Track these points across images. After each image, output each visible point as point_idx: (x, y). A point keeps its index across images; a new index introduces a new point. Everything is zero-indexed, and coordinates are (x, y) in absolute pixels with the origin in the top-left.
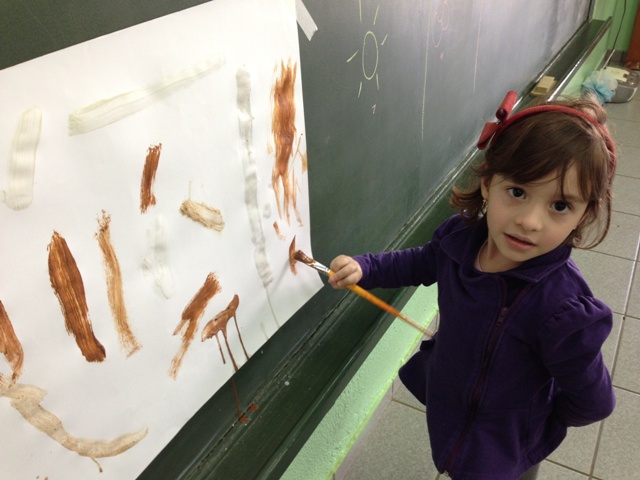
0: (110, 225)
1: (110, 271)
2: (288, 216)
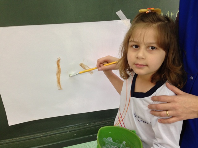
0: (60, 61)
1: (58, 70)
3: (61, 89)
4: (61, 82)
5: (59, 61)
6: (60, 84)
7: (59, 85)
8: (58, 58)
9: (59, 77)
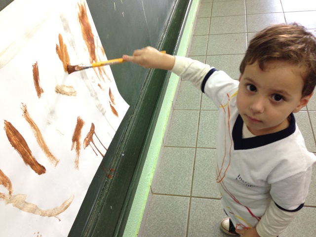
0: (27, 109)
1: (35, 131)
2: (103, 79)
3: (58, 162)
4: (51, 152)
5: (25, 112)
6: (52, 156)
7: (51, 159)
8: (22, 105)
9: (43, 142)
